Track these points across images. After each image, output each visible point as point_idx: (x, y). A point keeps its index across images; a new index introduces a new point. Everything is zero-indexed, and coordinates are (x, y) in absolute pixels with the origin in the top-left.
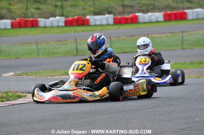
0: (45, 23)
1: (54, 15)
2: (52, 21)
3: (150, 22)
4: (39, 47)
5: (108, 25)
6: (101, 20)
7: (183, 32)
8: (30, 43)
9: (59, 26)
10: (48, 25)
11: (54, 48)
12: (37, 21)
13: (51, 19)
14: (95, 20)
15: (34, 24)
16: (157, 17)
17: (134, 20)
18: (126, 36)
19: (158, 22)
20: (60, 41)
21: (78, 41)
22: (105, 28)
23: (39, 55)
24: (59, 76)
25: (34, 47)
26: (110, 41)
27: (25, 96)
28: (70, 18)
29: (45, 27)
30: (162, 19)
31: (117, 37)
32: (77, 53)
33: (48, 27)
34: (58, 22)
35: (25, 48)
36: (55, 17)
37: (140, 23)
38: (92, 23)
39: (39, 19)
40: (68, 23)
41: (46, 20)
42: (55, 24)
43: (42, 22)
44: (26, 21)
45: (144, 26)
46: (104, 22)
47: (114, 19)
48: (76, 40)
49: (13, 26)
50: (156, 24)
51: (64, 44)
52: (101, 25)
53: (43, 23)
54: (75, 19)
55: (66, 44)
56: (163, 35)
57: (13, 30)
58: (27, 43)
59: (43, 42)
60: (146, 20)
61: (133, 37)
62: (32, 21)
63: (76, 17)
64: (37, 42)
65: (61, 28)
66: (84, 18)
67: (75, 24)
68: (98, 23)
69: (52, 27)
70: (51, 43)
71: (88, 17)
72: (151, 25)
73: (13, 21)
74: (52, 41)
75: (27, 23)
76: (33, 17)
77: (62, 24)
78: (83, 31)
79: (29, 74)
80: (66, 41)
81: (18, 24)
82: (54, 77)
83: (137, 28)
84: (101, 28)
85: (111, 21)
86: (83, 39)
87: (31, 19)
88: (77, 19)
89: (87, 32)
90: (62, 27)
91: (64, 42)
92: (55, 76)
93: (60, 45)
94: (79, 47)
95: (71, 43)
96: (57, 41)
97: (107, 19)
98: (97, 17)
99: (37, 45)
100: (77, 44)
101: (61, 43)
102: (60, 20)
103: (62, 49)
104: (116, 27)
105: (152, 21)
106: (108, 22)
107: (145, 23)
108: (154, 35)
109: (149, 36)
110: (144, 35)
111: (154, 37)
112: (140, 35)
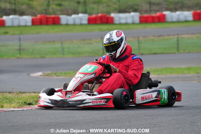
0: (67, 20)
1: (76, 12)
2: (74, 19)
3: (178, 22)
4: (64, 46)
5: (133, 23)
6: (126, 18)
8: (53, 42)
9: (81, 24)
10: (71, 22)
12: (59, 19)
13: (73, 16)
14: (120, 18)
15: (56, 21)
16: (186, 17)
17: (162, 19)
18: (154, 36)
19: (186, 21)
20: (84, 40)
22: (131, 27)
23: (63, 54)
25: (58, 45)
26: (138, 41)
28: (94, 16)
29: (67, 25)
31: (144, 37)
32: (104, 53)
34: (81, 19)
35: (49, 47)
36: (78, 14)
37: (168, 22)
38: (116, 21)
39: (61, 16)
40: (91, 21)
42: (78, 22)
43: (64, 19)
44: (47, 18)
45: (171, 25)
46: (130, 21)
47: (141, 18)
48: (102, 38)
49: (34, 22)
50: (185, 24)
51: (88, 43)
52: (126, 24)
54: (98, 17)
57: (34, 27)
58: (50, 42)
61: (161, 38)
62: (53, 18)
63: (100, 15)
64: (61, 41)
66: (108, 16)
67: (99, 22)
68: (123, 21)
69: (74, 25)
71: (112, 15)
72: (180, 25)
73: (34, 17)
75: (49, 20)
76: (54, 14)
77: (85, 22)
78: (108, 30)
79: (58, 74)
80: (90, 40)
81: (39, 20)
84: (126, 27)
85: (137, 20)
87: (53, 16)
88: (101, 18)
90: (85, 25)
93: (85, 44)
95: (96, 42)
97: (133, 17)
98: (122, 15)
99: (62, 44)
102: (82, 18)
104: (142, 26)
105: (181, 20)
106: (133, 21)
107: (173, 22)
108: (184, 36)
109: (180, 36)
110: (174, 35)
111: (184, 38)
112: (169, 35)
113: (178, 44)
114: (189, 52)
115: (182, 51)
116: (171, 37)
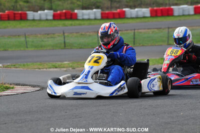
0: (34, 16)
1: (42, 9)
2: (40, 14)
3: (137, 18)
4: (28, 39)
5: (95, 19)
6: (89, 14)
7: (169, 28)
8: (19, 36)
9: (47, 20)
10: (37, 18)
11: (43, 41)
12: (26, 14)
13: (39, 12)
14: (83, 14)
15: (23, 17)
16: (144, 13)
17: (122, 15)
19: (144, 17)
20: (48, 34)
21: (66, 34)
22: (93, 22)
23: (27, 48)
24: (46, 68)
25: (22, 39)
27: (13, 88)
28: (59, 12)
29: (34, 20)
30: (148, 15)
32: (65, 46)
33: (36, 20)
34: (46, 15)
35: (14, 40)
36: (44, 10)
37: (128, 18)
38: (80, 17)
39: (28, 12)
40: (56, 17)
41: (35, 13)
42: (44, 17)
43: (31, 15)
44: (15, 14)
45: (131, 21)
46: (92, 17)
47: (102, 14)
48: (64, 33)
49: (2, 18)
50: (143, 20)
51: (52, 38)
52: (89, 19)
53: (32, 17)
54: (63, 13)
55: (54, 38)
56: (149, 30)
57: (2, 22)
58: (15, 36)
59: (32, 35)
60: (134, 16)
62: (21, 14)
63: (64, 11)
64: (25, 35)
65: (49, 22)
66: (72, 12)
67: (63, 18)
68: (86, 17)
69: (40, 20)
70: (39, 36)
71: (76, 11)
72: (138, 20)
73: (2, 13)
74: (40, 34)
75: (16, 15)
76: (22, 10)
77: (51, 18)
78: (71, 25)
79: (17, 66)
80: (54, 34)
81: (7, 16)
82: (42, 70)
83: (124, 23)
84: (88, 22)
85: (99, 16)
86: (71, 33)
87: (20, 12)
88: (65, 13)
89: (75, 25)
90: (50, 20)
91: (52, 36)
92: (43, 68)
93: (48, 38)
94: (67, 41)
95: (59, 36)
96: (46, 34)
97: (95, 13)
98: (85, 11)
99: (26, 38)
100: (64, 38)
101: (49, 36)
102: (48, 14)
103: (50, 42)
105: (139, 16)
106: (95, 17)
107: (132, 18)
108: (140, 31)
109: (136, 31)
110: (131, 30)
111: (140, 33)
112: (127, 30)
113: (134, 38)
114: (143, 46)
115: (138, 45)
116: (128, 31)
